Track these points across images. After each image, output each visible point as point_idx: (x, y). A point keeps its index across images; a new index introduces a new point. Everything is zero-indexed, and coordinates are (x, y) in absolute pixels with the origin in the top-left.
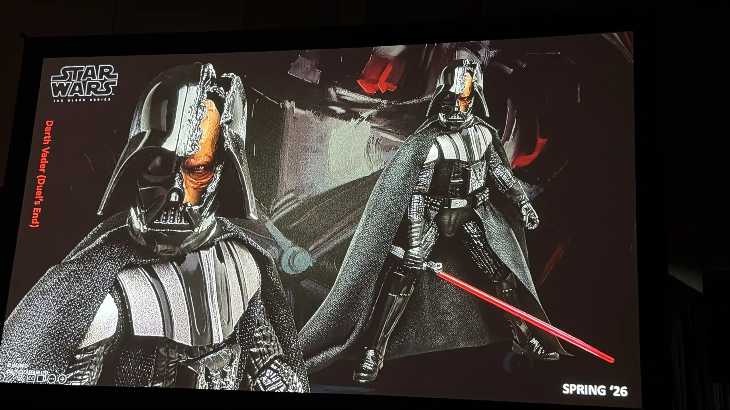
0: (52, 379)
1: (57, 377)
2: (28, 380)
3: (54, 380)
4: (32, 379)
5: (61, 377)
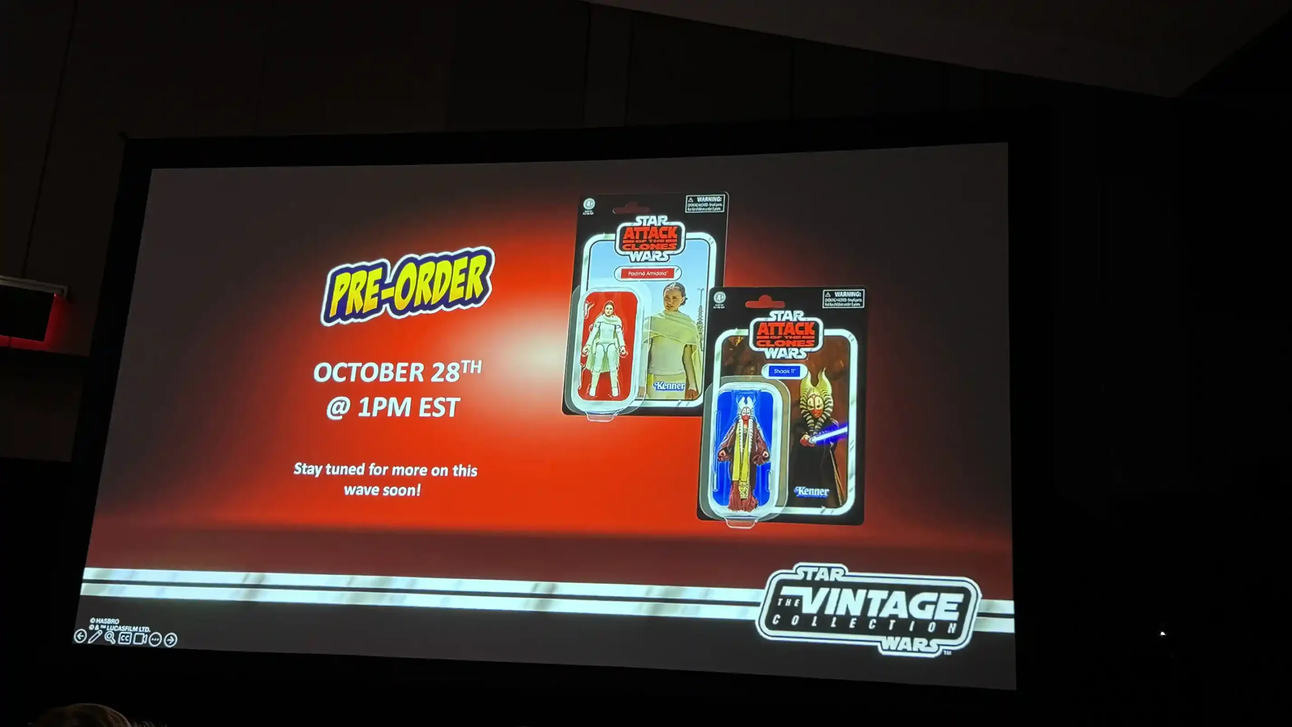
0: (155, 639)
1: (163, 637)
2: (121, 641)
3: (159, 641)
4: (127, 640)
5: (169, 637)
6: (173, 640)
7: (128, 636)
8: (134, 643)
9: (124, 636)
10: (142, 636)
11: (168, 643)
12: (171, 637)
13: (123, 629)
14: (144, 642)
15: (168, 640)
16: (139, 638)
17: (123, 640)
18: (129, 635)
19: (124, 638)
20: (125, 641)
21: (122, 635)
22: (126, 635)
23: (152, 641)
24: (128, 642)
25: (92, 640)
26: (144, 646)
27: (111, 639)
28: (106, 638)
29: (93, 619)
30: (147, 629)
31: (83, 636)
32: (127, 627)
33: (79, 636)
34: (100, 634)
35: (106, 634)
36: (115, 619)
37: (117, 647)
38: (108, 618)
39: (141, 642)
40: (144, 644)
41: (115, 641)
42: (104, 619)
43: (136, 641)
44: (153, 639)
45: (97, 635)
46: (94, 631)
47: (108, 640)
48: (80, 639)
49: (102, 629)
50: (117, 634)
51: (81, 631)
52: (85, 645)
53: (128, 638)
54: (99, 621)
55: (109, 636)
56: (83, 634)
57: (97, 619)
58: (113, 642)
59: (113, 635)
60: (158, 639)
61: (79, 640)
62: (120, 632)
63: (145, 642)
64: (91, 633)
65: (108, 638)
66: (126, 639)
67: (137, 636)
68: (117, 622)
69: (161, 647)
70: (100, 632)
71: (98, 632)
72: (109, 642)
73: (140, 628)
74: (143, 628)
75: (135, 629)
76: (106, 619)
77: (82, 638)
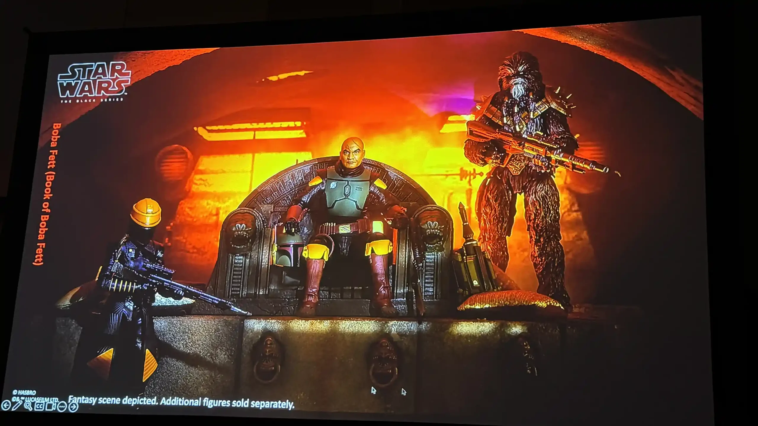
1: (68, 405)
6: (75, 407)
7: (42, 405)
8: (46, 410)
9: (38, 405)
10: (51, 404)
11: (71, 409)
12: (74, 405)
13: (38, 400)
14: (53, 409)
15: (72, 407)
16: (50, 406)
17: (38, 407)
18: (43, 403)
19: (38, 406)
20: (39, 409)
21: (37, 404)
22: (40, 404)
23: (59, 408)
24: (42, 409)
25: (14, 408)
26: (53, 412)
27: (29, 407)
28: (26, 407)
29: (16, 391)
30: (56, 399)
31: (8, 405)
32: (41, 398)
33: (5, 405)
34: (21, 404)
35: (25, 403)
36: (33, 390)
37: (33, 412)
38: (27, 390)
39: (51, 408)
40: (54, 410)
41: (32, 409)
42: (24, 391)
43: (48, 409)
44: (60, 407)
45: (19, 404)
46: (16, 402)
47: (27, 408)
48: (6, 407)
49: (22, 400)
50: (33, 404)
51: (7, 402)
52: (9, 412)
53: (42, 406)
54: (21, 392)
55: (28, 405)
56: (8, 404)
57: (19, 391)
58: (31, 409)
59: (30, 404)
60: (64, 407)
61: (5, 409)
62: (35, 402)
63: (55, 409)
64: (13, 404)
65: (27, 406)
66: (40, 406)
67: (48, 404)
68: (34, 393)
69: (66, 412)
70: (21, 402)
71: (19, 402)
72: (28, 409)
73: (51, 398)
74: (54, 398)
75: (47, 400)
76: (26, 391)
77: (8, 407)
